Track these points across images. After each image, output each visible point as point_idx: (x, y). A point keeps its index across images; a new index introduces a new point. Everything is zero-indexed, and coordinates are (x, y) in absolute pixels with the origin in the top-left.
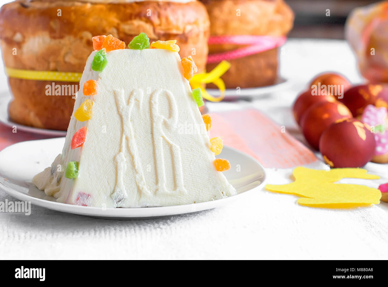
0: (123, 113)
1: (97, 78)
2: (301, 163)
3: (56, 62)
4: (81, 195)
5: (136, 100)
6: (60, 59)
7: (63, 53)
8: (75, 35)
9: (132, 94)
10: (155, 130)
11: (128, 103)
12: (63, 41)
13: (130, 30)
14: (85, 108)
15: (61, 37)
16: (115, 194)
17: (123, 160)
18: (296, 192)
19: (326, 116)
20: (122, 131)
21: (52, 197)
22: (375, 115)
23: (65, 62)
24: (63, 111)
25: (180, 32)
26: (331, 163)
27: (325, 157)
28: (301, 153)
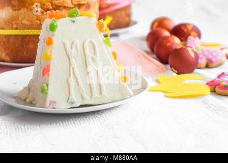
0: (70, 55)
1: (53, 35)
2: (160, 72)
3: (17, 24)
4: (51, 102)
5: (75, 46)
6: (19, 22)
7: (20, 19)
8: (27, 8)
9: (73, 43)
10: (87, 62)
11: (71, 48)
12: (20, 12)
13: (58, 3)
14: (49, 53)
15: (19, 10)
16: (69, 100)
17: (72, 81)
18: (163, 90)
19: (169, 44)
20: (70, 64)
21: (31, 104)
22: (194, 41)
23: (22, 24)
24: (22, 52)
25: (86, 3)
26: (176, 71)
27: (172, 68)
28: (158, 66)
